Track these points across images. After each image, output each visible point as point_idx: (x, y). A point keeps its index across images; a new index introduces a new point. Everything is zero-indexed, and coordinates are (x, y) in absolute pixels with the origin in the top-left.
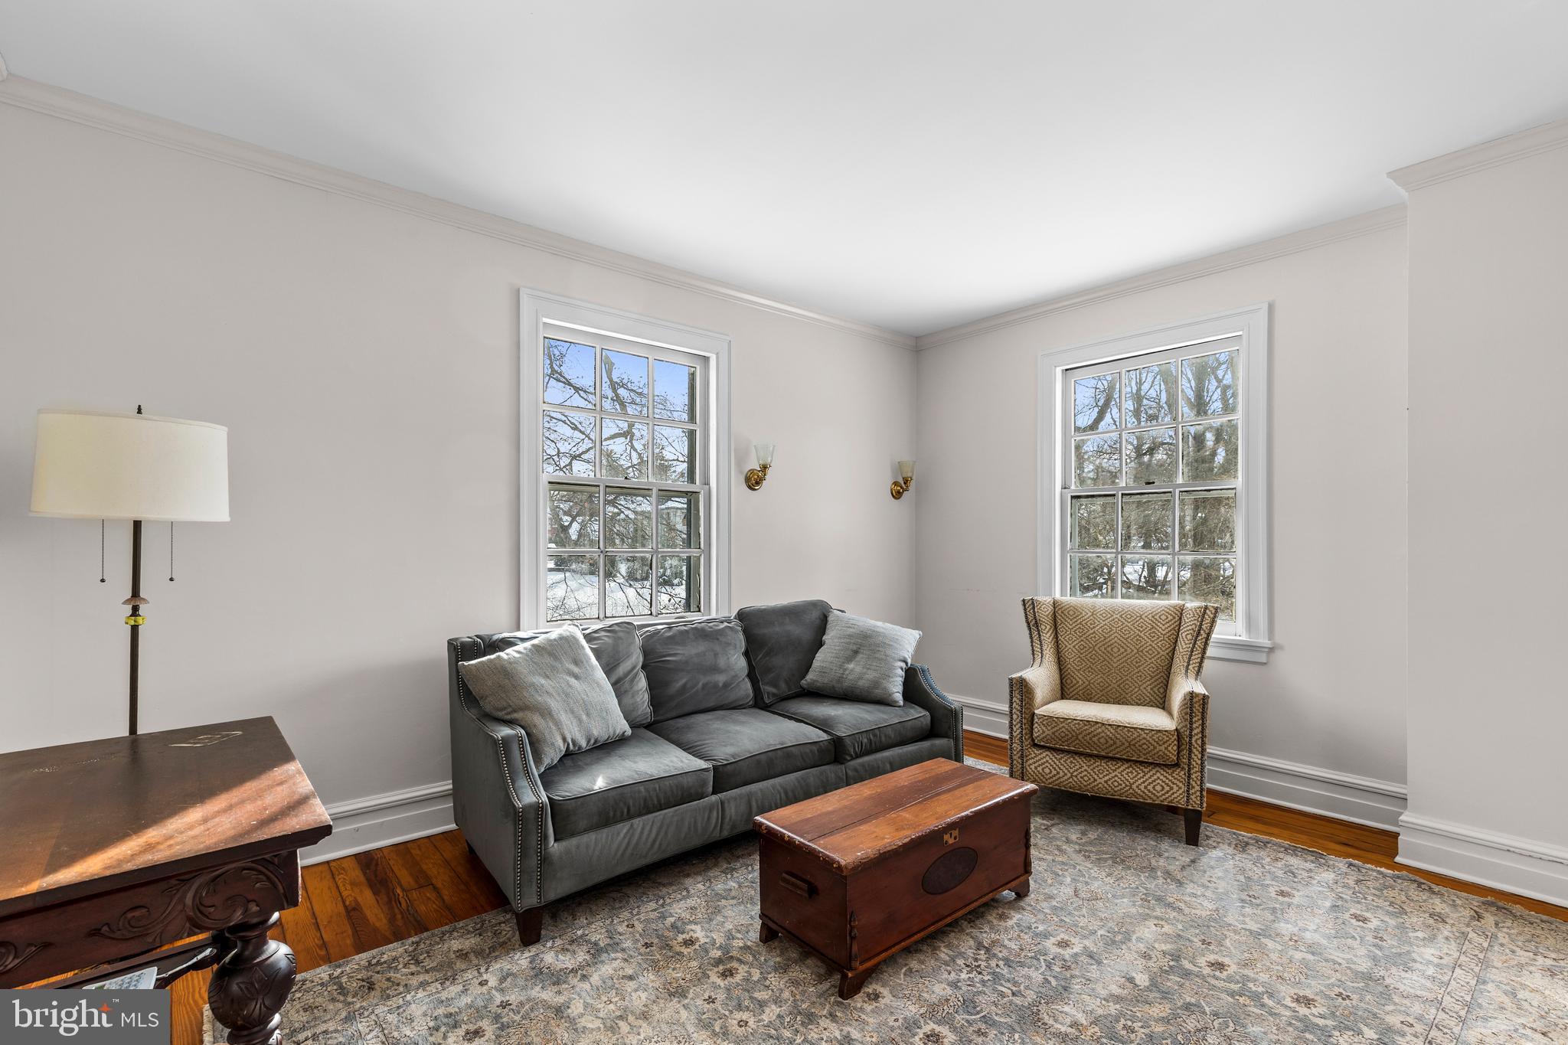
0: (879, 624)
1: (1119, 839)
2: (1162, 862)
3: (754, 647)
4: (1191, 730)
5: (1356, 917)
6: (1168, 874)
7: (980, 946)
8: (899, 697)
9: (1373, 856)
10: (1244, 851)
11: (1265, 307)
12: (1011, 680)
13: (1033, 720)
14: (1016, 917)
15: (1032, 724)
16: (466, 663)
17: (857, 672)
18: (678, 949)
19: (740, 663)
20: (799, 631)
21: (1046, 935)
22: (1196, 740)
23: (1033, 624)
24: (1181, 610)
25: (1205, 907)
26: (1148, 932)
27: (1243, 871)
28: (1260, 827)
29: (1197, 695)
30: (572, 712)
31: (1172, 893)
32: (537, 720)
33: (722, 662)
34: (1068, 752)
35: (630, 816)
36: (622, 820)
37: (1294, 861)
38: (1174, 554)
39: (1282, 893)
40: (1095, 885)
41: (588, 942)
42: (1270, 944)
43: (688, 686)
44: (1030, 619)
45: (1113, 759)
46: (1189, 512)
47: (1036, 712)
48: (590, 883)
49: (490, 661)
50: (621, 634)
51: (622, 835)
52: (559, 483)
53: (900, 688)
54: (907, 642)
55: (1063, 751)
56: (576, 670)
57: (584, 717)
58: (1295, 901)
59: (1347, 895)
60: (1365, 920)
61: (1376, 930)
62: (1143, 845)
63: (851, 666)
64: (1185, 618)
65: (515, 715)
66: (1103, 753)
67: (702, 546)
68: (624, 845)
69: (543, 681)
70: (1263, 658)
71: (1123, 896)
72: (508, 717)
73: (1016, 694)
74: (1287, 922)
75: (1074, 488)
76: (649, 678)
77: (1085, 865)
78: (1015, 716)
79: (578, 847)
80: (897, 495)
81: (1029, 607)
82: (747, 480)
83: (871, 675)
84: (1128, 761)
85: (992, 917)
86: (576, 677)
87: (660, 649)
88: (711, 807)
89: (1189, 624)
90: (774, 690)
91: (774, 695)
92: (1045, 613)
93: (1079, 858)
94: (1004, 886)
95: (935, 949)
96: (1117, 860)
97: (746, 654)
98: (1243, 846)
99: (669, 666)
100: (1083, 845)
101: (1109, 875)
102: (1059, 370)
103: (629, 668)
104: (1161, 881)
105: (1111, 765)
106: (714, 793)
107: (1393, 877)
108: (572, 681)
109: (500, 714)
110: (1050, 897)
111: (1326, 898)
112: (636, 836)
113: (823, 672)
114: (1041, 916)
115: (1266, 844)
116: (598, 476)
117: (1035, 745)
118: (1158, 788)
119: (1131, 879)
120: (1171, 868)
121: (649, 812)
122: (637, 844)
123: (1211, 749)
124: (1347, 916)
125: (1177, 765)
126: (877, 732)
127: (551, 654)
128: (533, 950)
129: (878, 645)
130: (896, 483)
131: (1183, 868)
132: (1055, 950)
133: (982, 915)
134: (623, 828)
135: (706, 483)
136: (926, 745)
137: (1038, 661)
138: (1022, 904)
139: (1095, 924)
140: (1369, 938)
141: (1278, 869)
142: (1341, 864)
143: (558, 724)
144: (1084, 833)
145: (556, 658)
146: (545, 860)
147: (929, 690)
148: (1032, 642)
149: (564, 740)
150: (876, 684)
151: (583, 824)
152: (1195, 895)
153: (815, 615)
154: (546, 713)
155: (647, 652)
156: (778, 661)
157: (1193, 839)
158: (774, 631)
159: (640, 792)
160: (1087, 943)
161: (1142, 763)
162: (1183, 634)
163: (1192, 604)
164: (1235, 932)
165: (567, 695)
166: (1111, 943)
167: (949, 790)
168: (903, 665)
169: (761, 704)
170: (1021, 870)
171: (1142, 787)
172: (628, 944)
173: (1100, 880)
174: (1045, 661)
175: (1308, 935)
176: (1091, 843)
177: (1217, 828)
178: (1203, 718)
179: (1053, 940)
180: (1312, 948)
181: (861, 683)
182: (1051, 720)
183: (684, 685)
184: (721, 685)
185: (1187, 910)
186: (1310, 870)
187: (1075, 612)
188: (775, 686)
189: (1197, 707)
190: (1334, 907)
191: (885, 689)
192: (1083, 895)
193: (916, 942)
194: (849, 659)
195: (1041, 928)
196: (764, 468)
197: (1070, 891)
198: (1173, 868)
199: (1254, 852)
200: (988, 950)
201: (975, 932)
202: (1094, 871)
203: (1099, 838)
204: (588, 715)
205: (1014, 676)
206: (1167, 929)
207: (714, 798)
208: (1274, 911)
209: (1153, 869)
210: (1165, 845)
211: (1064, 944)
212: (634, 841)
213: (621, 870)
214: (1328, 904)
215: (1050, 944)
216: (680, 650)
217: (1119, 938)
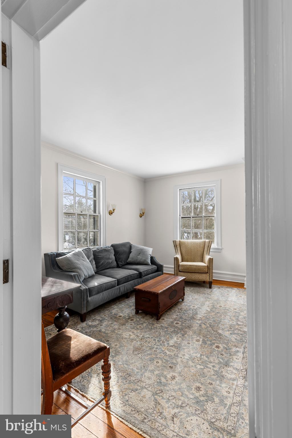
0: (144, 247)
1: (197, 289)
2: (206, 292)
3: (116, 253)
4: (210, 265)
5: (240, 296)
6: (208, 294)
7: (179, 309)
8: (150, 263)
9: (241, 287)
10: (219, 289)
11: (220, 180)
12: (174, 258)
13: (179, 266)
14: (183, 304)
15: (179, 267)
16: (58, 258)
17: (140, 258)
18: (119, 318)
19: (114, 257)
20: (126, 249)
21: (190, 306)
22: (211, 267)
23: (175, 246)
24: (205, 242)
25: (216, 298)
26: (207, 303)
27: (220, 292)
28: (221, 284)
29: (211, 258)
30: (85, 269)
31: (210, 297)
32: (79, 271)
33: (111, 257)
34: (186, 272)
35: (102, 291)
36: (101, 292)
37: (228, 289)
38: (202, 230)
39: (228, 294)
40: (196, 297)
41: (97, 319)
42: (228, 302)
43: (104, 263)
44: (175, 245)
45: (195, 273)
46: (205, 221)
47: (180, 264)
48: (96, 307)
49: (64, 257)
50: (89, 251)
51: (101, 295)
52: (66, 213)
53: (150, 261)
54: (150, 251)
55: (185, 272)
56: (83, 259)
57: (87, 270)
58: (230, 295)
59: (238, 293)
60: (241, 297)
61: (243, 298)
62: (202, 289)
63: (139, 257)
64: (206, 243)
65: (73, 270)
66: (194, 272)
67: (99, 229)
68: (102, 298)
69: (78, 262)
70: (220, 251)
71: (201, 298)
72: (71, 271)
73: (176, 261)
74: (229, 298)
75: (182, 216)
76: (95, 261)
77: (193, 294)
78: (175, 266)
79: (94, 298)
80: (141, 217)
81: (174, 242)
82: (109, 213)
83: (144, 259)
84: (198, 273)
85: (179, 304)
86: (84, 261)
87: (97, 254)
88: (117, 288)
89: (207, 245)
90: (121, 263)
91: (121, 264)
92: (178, 243)
93: (191, 293)
94: (180, 299)
95: (171, 311)
96: (198, 292)
97: (114, 255)
98: (219, 288)
99: (100, 258)
100: (191, 290)
101: (197, 295)
102: (178, 189)
103: (91, 259)
104: (207, 295)
105: (195, 274)
106: (117, 286)
107: (244, 290)
108: (83, 261)
109: (68, 270)
110: (188, 300)
111: (235, 294)
112: (104, 296)
113: (132, 258)
114: (188, 303)
115: (223, 287)
116: (75, 211)
117: (180, 271)
118: (204, 278)
119: (202, 295)
120: (208, 293)
121: (106, 290)
122: (104, 298)
123: (213, 271)
124: (238, 296)
125: (207, 273)
126: (148, 271)
127: (78, 255)
128: (85, 323)
129: (145, 252)
130: (141, 214)
131: (210, 292)
132: (192, 308)
133: (177, 304)
134: (101, 294)
135: (99, 213)
136: (157, 273)
137: (177, 254)
138: (183, 301)
139: (198, 303)
140: (243, 299)
141: (226, 291)
142: (236, 289)
143: (83, 271)
144: (190, 289)
145: (79, 256)
146: (87, 301)
147: (156, 261)
148: (175, 250)
149: (84, 275)
150: (145, 260)
151: (94, 293)
152: (213, 296)
153: (128, 246)
154: (80, 269)
155: (94, 255)
156: (122, 256)
157: (210, 287)
158: (120, 249)
159: (104, 286)
160: (198, 306)
161: (201, 273)
162: (206, 247)
163: (207, 241)
164: (222, 301)
165: (83, 265)
166: (202, 305)
167: (170, 280)
168: (150, 256)
169: (118, 266)
170: (183, 295)
171: (201, 278)
172: (107, 318)
173: (196, 296)
174: (179, 254)
175: (233, 300)
176: (192, 290)
177: (214, 285)
178: (212, 263)
179: (191, 306)
180: (234, 302)
181: (141, 260)
182: (183, 265)
183: (103, 263)
184: (110, 262)
185: (213, 299)
186: (231, 290)
187: (184, 243)
188: (122, 262)
189: (211, 261)
190: (236, 295)
191: (147, 261)
192: (194, 299)
193: (168, 310)
194: (138, 255)
195: (189, 305)
196: (114, 210)
197: (191, 298)
198: (208, 292)
199: (221, 288)
200: (181, 310)
201: (177, 307)
202: (195, 295)
203: (193, 289)
204: (88, 269)
205: (175, 257)
206: (210, 302)
207: (118, 287)
208: (227, 297)
209: (205, 293)
210: (206, 289)
211: (194, 307)
212: (104, 297)
213: (101, 303)
214: (235, 295)
215: (191, 307)
216: (101, 254)
217: (203, 305)
